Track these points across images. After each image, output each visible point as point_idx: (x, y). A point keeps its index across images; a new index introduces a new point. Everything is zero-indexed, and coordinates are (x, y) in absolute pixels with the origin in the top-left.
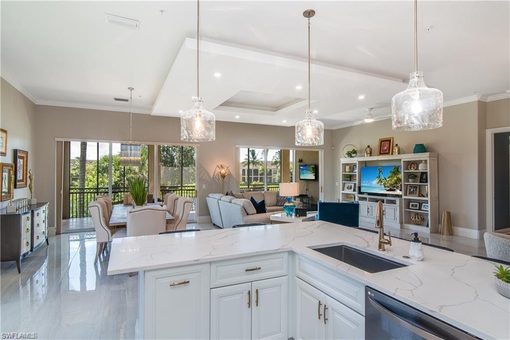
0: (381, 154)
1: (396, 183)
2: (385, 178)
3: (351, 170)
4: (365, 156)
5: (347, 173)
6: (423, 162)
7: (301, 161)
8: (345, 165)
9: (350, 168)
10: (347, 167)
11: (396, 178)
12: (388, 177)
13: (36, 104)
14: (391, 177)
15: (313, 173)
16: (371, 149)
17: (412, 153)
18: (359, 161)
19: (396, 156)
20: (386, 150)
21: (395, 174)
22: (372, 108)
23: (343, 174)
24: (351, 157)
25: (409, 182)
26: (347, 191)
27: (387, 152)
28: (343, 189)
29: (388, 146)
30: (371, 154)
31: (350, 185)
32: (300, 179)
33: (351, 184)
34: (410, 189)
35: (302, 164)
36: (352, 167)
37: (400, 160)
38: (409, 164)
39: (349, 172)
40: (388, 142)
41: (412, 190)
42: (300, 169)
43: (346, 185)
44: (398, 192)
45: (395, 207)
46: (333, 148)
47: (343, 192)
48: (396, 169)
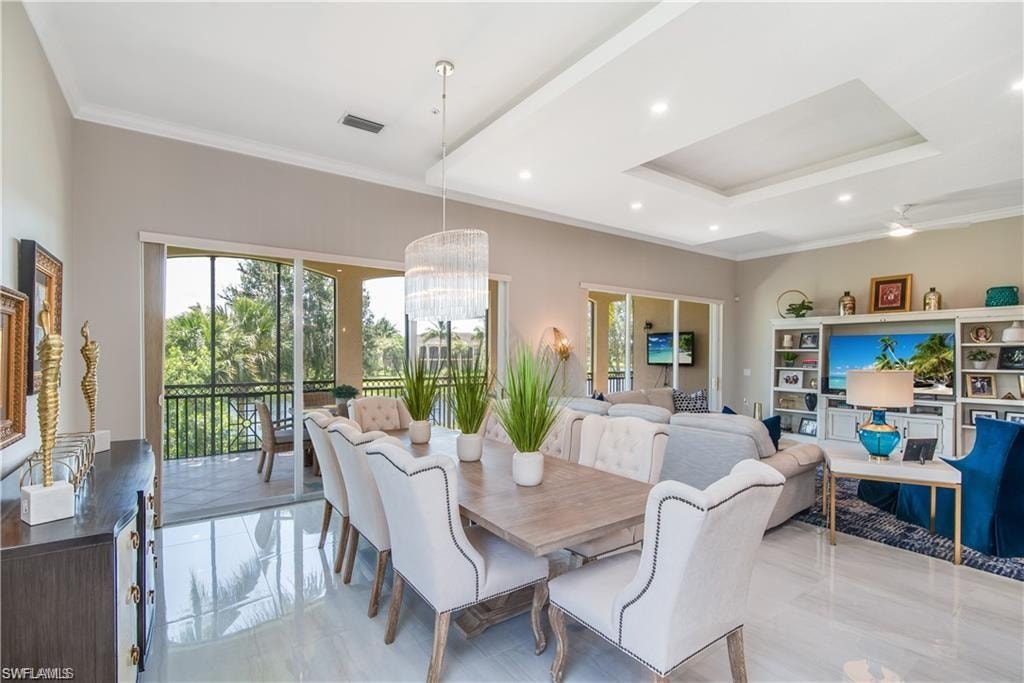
0: (877, 309)
1: (935, 369)
2: (902, 361)
3: (794, 344)
4: (839, 314)
5: (786, 350)
6: (1015, 324)
7: (649, 325)
8: (780, 334)
9: (792, 339)
10: (787, 338)
11: (934, 360)
12: (910, 358)
13: (76, 117)
14: (920, 357)
15: (688, 350)
16: (853, 300)
17: (979, 306)
18: (824, 325)
19: (932, 314)
20: (894, 301)
21: (933, 351)
22: (911, 205)
23: (776, 353)
24: (798, 316)
25: (974, 368)
26: (784, 387)
27: (898, 304)
28: (777, 384)
29: (898, 293)
30: (853, 310)
31: (792, 374)
32: (649, 364)
33: (795, 373)
34: (973, 383)
35: (651, 332)
36: (799, 337)
37: (954, 320)
38: (975, 329)
39: (791, 348)
40: (900, 285)
41: (979, 385)
42: (649, 341)
43: (783, 375)
44: (941, 389)
45: (938, 422)
46: (737, 299)
47: (776, 389)
48: (937, 341)
